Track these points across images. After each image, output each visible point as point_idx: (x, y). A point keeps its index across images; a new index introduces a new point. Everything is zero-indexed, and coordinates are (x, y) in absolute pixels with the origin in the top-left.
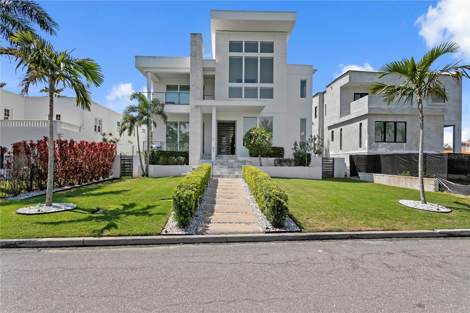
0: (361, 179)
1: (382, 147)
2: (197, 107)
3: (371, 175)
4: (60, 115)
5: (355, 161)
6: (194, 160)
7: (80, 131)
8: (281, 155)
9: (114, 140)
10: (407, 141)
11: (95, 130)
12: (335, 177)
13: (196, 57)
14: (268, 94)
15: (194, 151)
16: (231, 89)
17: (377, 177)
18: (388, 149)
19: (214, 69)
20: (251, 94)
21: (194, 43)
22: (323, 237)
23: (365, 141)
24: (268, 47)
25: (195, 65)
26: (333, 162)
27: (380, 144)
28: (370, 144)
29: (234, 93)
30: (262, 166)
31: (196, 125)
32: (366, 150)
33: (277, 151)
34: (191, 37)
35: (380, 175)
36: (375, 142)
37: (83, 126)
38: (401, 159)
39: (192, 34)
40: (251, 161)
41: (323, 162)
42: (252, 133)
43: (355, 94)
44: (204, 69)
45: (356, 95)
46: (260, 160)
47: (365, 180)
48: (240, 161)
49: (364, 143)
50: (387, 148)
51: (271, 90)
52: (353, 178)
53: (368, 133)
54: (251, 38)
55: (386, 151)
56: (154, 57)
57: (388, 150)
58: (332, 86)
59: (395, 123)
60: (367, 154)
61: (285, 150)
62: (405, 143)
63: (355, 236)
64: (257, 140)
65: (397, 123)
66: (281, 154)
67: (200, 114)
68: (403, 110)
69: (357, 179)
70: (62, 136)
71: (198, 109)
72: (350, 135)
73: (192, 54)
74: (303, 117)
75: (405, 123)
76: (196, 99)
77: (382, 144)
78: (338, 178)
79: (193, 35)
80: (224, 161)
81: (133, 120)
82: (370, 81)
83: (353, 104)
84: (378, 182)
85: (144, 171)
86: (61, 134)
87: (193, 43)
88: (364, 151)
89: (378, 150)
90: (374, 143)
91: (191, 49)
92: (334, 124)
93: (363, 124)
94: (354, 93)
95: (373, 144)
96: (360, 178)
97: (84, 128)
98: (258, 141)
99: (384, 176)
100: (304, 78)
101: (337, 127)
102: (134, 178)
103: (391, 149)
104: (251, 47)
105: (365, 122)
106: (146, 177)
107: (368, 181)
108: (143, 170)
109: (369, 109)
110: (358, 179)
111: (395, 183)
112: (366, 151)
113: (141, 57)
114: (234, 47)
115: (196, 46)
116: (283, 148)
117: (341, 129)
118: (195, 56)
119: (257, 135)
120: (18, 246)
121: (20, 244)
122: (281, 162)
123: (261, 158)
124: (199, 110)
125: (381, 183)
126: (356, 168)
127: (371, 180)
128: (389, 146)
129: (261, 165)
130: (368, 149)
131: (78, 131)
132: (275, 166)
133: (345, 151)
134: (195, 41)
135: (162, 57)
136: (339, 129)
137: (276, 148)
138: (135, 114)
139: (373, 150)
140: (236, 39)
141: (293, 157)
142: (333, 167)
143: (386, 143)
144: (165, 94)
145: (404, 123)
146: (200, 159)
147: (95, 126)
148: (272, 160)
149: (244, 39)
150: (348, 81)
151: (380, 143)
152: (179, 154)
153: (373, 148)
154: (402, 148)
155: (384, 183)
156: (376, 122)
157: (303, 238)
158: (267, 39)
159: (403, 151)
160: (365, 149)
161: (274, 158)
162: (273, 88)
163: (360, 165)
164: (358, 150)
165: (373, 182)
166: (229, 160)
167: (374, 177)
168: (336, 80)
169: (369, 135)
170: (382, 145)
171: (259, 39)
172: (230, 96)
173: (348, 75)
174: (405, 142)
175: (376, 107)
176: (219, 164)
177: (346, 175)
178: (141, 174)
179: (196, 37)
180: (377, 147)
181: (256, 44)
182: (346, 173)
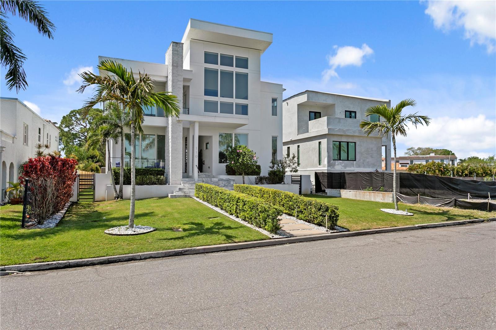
0: (328, 194)
1: (338, 165)
3: (339, 191)
5: (320, 179)
6: (176, 179)
8: (259, 173)
10: (357, 160)
12: (302, 193)
13: (177, 68)
14: (244, 110)
15: (176, 170)
16: (205, 103)
17: (344, 192)
18: (343, 166)
19: (190, 80)
20: (227, 109)
21: (176, 53)
22: (363, 234)
23: (324, 159)
24: (243, 63)
25: (177, 76)
26: (301, 179)
27: (337, 162)
28: (329, 162)
29: (210, 107)
31: (177, 141)
32: (326, 167)
34: (173, 46)
35: (347, 191)
36: (333, 160)
37: (16, 135)
38: (364, 177)
40: (234, 179)
41: (292, 179)
42: (240, 152)
43: (310, 112)
45: (311, 113)
46: (243, 178)
47: (332, 195)
48: (223, 180)
49: (324, 161)
50: (342, 166)
51: (246, 106)
52: (320, 194)
53: (327, 152)
54: (227, 52)
55: (341, 168)
57: (343, 168)
58: (287, 101)
59: (348, 143)
60: (326, 171)
61: (261, 168)
62: (355, 161)
63: (378, 231)
64: (245, 158)
65: (349, 143)
66: (259, 171)
68: (354, 132)
69: (323, 195)
71: (180, 124)
72: (308, 152)
73: (174, 64)
74: (275, 135)
75: (355, 143)
77: (338, 162)
78: (306, 194)
79: (174, 44)
80: (208, 180)
83: (311, 123)
84: (345, 196)
85: (117, 193)
86: (3, 147)
88: (324, 168)
89: (335, 167)
90: (332, 161)
91: (173, 58)
92: (290, 140)
93: (322, 143)
94: (310, 111)
95: (331, 162)
96: (327, 194)
97: (17, 138)
98: (246, 159)
99: (350, 191)
100: (275, 96)
101: (293, 144)
102: (97, 201)
103: (345, 167)
104: (227, 60)
105: (324, 142)
106: (121, 199)
107: (335, 196)
108: (116, 192)
109: (329, 129)
110: (326, 195)
111: (361, 197)
112: (326, 168)
114: (210, 58)
115: (178, 56)
116: (259, 165)
117: (298, 146)
119: (244, 154)
122: (260, 181)
123: (245, 176)
125: (348, 198)
126: (322, 185)
127: (338, 195)
128: (344, 164)
132: (257, 184)
133: (303, 168)
134: (177, 51)
136: (296, 145)
139: (331, 167)
140: (212, 50)
141: (267, 175)
142: (301, 184)
143: (341, 161)
145: (354, 143)
146: (183, 178)
148: (253, 178)
149: (220, 51)
150: (306, 100)
151: (336, 161)
152: (155, 172)
154: (353, 165)
155: (351, 198)
156: (333, 141)
157: (353, 235)
158: (243, 54)
159: (354, 169)
160: (324, 167)
161: (256, 176)
162: (248, 104)
163: (324, 181)
164: (317, 167)
165: (340, 197)
166: (213, 179)
167: (341, 192)
168: (292, 96)
171: (235, 53)
172: (206, 110)
173: (307, 94)
174: (355, 160)
175: (333, 127)
177: (311, 192)
178: (115, 196)
179: (179, 47)
180: (335, 165)
181: (231, 58)
182: (311, 189)
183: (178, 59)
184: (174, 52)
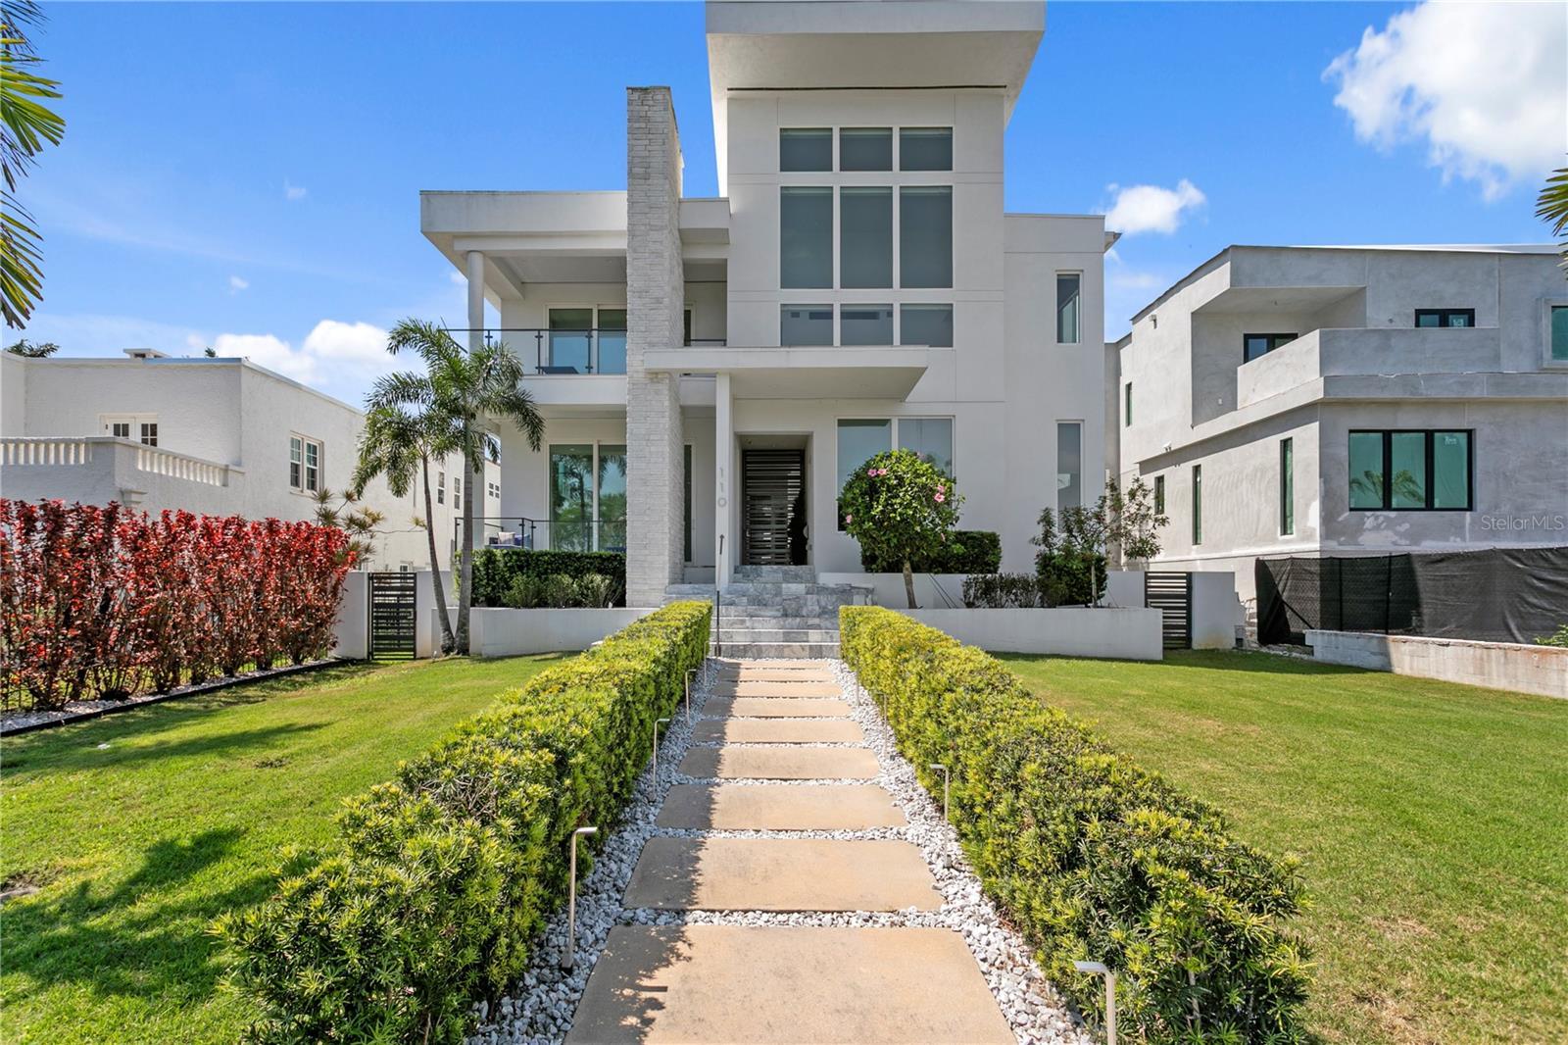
0: (1319, 655)
1: (1377, 528)
2: (654, 375)
3: (1375, 642)
4: (154, 427)
5: (1280, 588)
6: (646, 588)
7: (225, 485)
8: (989, 565)
9: (361, 516)
10: (1480, 503)
11: (295, 482)
12: (1195, 645)
13: (648, 182)
14: (934, 328)
15: (647, 552)
16: (790, 313)
17: (1405, 648)
18: (1402, 535)
19: (720, 237)
20: (866, 324)
21: (643, 125)
23: (1307, 505)
24: (931, 149)
25: (647, 210)
26: (1189, 587)
27: (1370, 520)
28: (1328, 518)
30: (916, 607)
31: (653, 449)
32: (1314, 541)
33: (974, 548)
34: (630, 102)
35: (1426, 643)
36: (1351, 510)
37: (239, 464)
38: (1536, 572)
39: (632, 89)
40: (870, 586)
41: (1147, 587)
42: (878, 476)
43: (1247, 337)
44: (686, 238)
45: (1250, 341)
46: (909, 582)
47: (1340, 660)
48: (827, 589)
49: (1305, 516)
50: (1397, 533)
51: (946, 314)
52: (1278, 651)
53: (1320, 477)
54: (866, 116)
55: (1395, 543)
56: (493, 193)
57: (1403, 542)
59: (1429, 435)
60: (1317, 555)
61: (1001, 544)
62: (1468, 513)
64: (898, 501)
65: (1437, 435)
66: (989, 558)
67: (667, 403)
68: (1462, 384)
69: (1294, 654)
70: (134, 497)
71: (660, 386)
72: (1237, 488)
73: (636, 170)
74: (1070, 416)
75: (1470, 433)
76: (652, 345)
77: (1377, 518)
78: (1213, 650)
79: (635, 94)
80: (765, 588)
82: (1314, 286)
83: (1248, 374)
84: (1411, 669)
85: (450, 632)
86: (131, 492)
88: (1306, 541)
89: (1360, 539)
90: (1347, 513)
91: (632, 148)
92: (1164, 451)
93: (1295, 442)
94: (1245, 335)
95: (1340, 519)
96: (1312, 653)
97: (243, 473)
98: (901, 504)
99: (1448, 645)
100: (1069, 266)
101: (1177, 463)
102: (422, 658)
103: (1415, 537)
104: (866, 150)
105: (1307, 439)
106: (458, 653)
107: (1354, 663)
108: (447, 629)
109: (1327, 380)
110: (1305, 657)
111: (1515, 677)
112: (1316, 546)
113: (441, 193)
114: (800, 150)
115: (651, 136)
116: (994, 534)
117: (1197, 469)
119: (895, 482)
122: (991, 592)
123: (913, 575)
124: (664, 388)
125: (1432, 674)
126: (1289, 614)
127: (1376, 661)
128: (1407, 526)
129: (912, 605)
130: (1321, 536)
131: (218, 484)
132: (970, 605)
133: (1216, 547)
134: (645, 119)
135: (523, 193)
136: (1188, 466)
137: (969, 538)
139: (1342, 539)
140: (807, 118)
141: (1031, 571)
142: (1189, 608)
143: (1393, 514)
144: (536, 333)
145: (1465, 435)
146: (673, 582)
147: (295, 468)
148: (956, 581)
149: (836, 118)
150: (1225, 285)
151: (1368, 513)
152: (591, 564)
153: (1343, 534)
154: (1459, 531)
155: (1450, 676)
156: (1351, 431)
158: (926, 117)
159: (1463, 545)
160: (1306, 537)
161: (964, 577)
162: (951, 305)
163: (1303, 600)
164: (1274, 541)
165: (1387, 670)
166: (784, 585)
167: (1393, 648)
168: (1172, 289)
169: (1325, 482)
170: (1380, 521)
171: (897, 117)
172: (786, 341)
173: (1228, 264)
174: (1470, 508)
175: (1351, 373)
176: (745, 599)
177: (1239, 641)
178: (442, 643)
179: (651, 103)
180: (1359, 529)
181: (883, 138)
182: (1239, 629)
183: (649, 148)
184: (637, 125)
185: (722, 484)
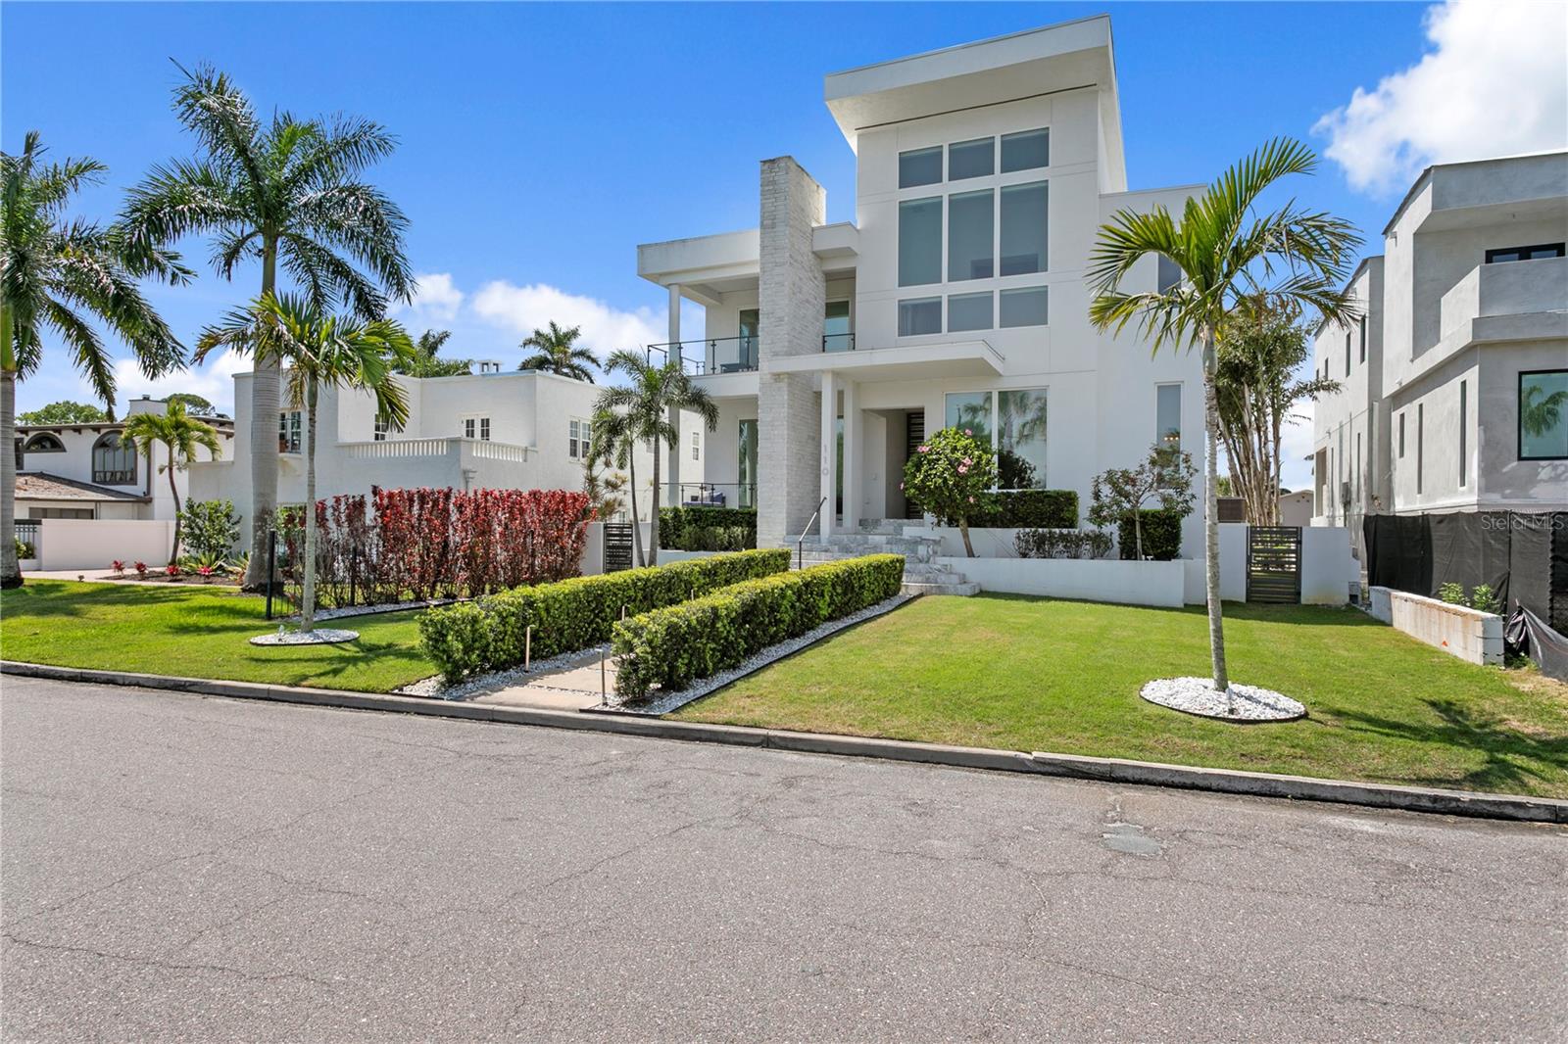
0: (1374, 610)
1: (1555, 480)
2: (777, 377)
3: (1388, 597)
4: (488, 420)
6: (770, 537)
7: (525, 461)
8: (1065, 520)
9: (613, 479)
11: (574, 453)
12: (1304, 600)
13: (774, 229)
14: (1031, 309)
16: (905, 308)
17: (1397, 603)
19: (848, 253)
20: (971, 314)
21: (771, 188)
23: (1472, 455)
24: (1030, 150)
26: (1299, 543)
27: (1547, 471)
28: (1488, 469)
30: (974, 556)
31: (776, 432)
32: (1472, 495)
33: (1050, 505)
34: (762, 172)
35: (1402, 598)
36: (1520, 458)
37: (534, 445)
39: (765, 162)
40: (937, 539)
41: (1249, 542)
43: (1487, 253)
44: (819, 256)
46: (966, 536)
47: (1379, 616)
49: (1471, 466)
51: (1041, 294)
52: (1364, 607)
53: (1479, 424)
54: (968, 132)
56: (684, 241)
58: (1396, 228)
60: (1475, 509)
61: (1076, 502)
66: (1067, 515)
67: (786, 397)
70: (471, 475)
72: (1440, 432)
74: (1171, 379)
76: (776, 354)
77: (1555, 468)
79: (767, 165)
81: (615, 428)
84: (1399, 623)
86: (469, 471)
87: (767, 188)
88: (1470, 497)
89: (1536, 492)
90: (1515, 463)
91: (763, 206)
93: (1468, 387)
95: (1505, 470)
97: (537, 452)
99: (1407, 600)
101: (1411, 399)
104: (972, 159)
105: (1474, 378)
107: (1384, 618)
108: (643, 565)
109: (1477, 322)
110: (1367, 612)
111: (1424, 628)
112: (1474, 499)
114: (915, 168)
115: (776, 195)
116: (1072, 493)
117: (1421, 408)
118: (773, 226)
120: (189, 688)
121: (190, 685)
124: (784, 385)
125: (1403, 628)
127: (1389, 614)
129: (971, 554)
130: (1479, 489)
131: (521, 460)
133: (1429, 497)
134: (774, 182)
136: (1416, 404)
137: (1047, 496)
138: (622, 410)
139: (1508, 491)
140: (920, 141)
142: (1298, 563)
144: (711, 342)
146: (787, 534)
147: (574, 443)
148: (1010, 535)
149: (943, 137)
150: (1429, 209)
151: (1543, 464)
152: (735, 518)
153: (1509, 486)
156: (1522, 373)
158: (1022, 122)
160: (1471, 491)
162: (1046, 287)
164: (1456, 492)
165: (1391, 625)
169: (1485, 431)
170: (1559, 471)
171: (996, 128)
173: (1429, 186)
175: (1520, 310)
176: (836, 548)
177: (1354, 598)
179: (777, 170)
180: (1532, 480)
181: (988, 146)
182: (1352, 585)
185: (825, 458)
